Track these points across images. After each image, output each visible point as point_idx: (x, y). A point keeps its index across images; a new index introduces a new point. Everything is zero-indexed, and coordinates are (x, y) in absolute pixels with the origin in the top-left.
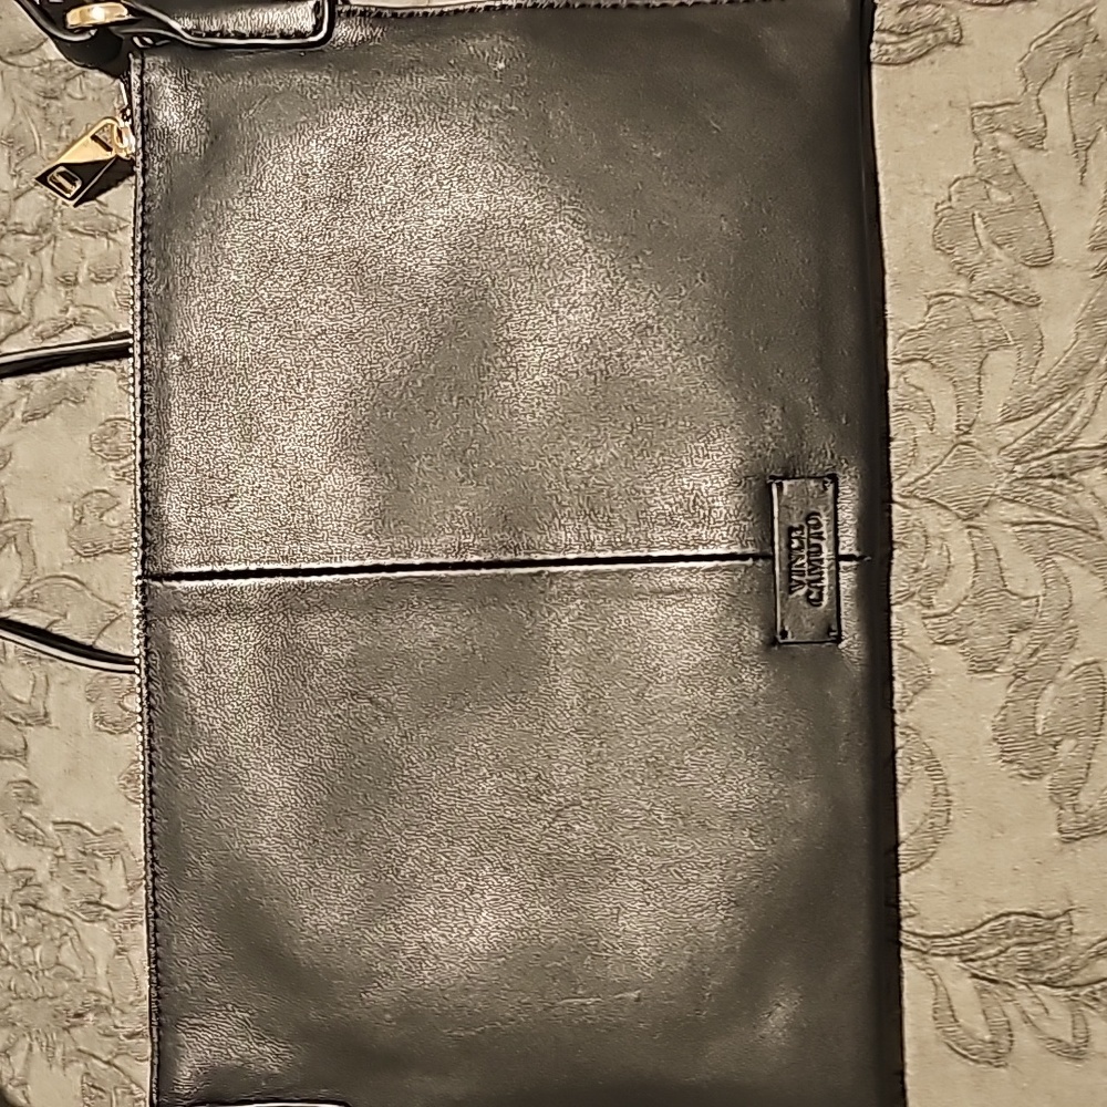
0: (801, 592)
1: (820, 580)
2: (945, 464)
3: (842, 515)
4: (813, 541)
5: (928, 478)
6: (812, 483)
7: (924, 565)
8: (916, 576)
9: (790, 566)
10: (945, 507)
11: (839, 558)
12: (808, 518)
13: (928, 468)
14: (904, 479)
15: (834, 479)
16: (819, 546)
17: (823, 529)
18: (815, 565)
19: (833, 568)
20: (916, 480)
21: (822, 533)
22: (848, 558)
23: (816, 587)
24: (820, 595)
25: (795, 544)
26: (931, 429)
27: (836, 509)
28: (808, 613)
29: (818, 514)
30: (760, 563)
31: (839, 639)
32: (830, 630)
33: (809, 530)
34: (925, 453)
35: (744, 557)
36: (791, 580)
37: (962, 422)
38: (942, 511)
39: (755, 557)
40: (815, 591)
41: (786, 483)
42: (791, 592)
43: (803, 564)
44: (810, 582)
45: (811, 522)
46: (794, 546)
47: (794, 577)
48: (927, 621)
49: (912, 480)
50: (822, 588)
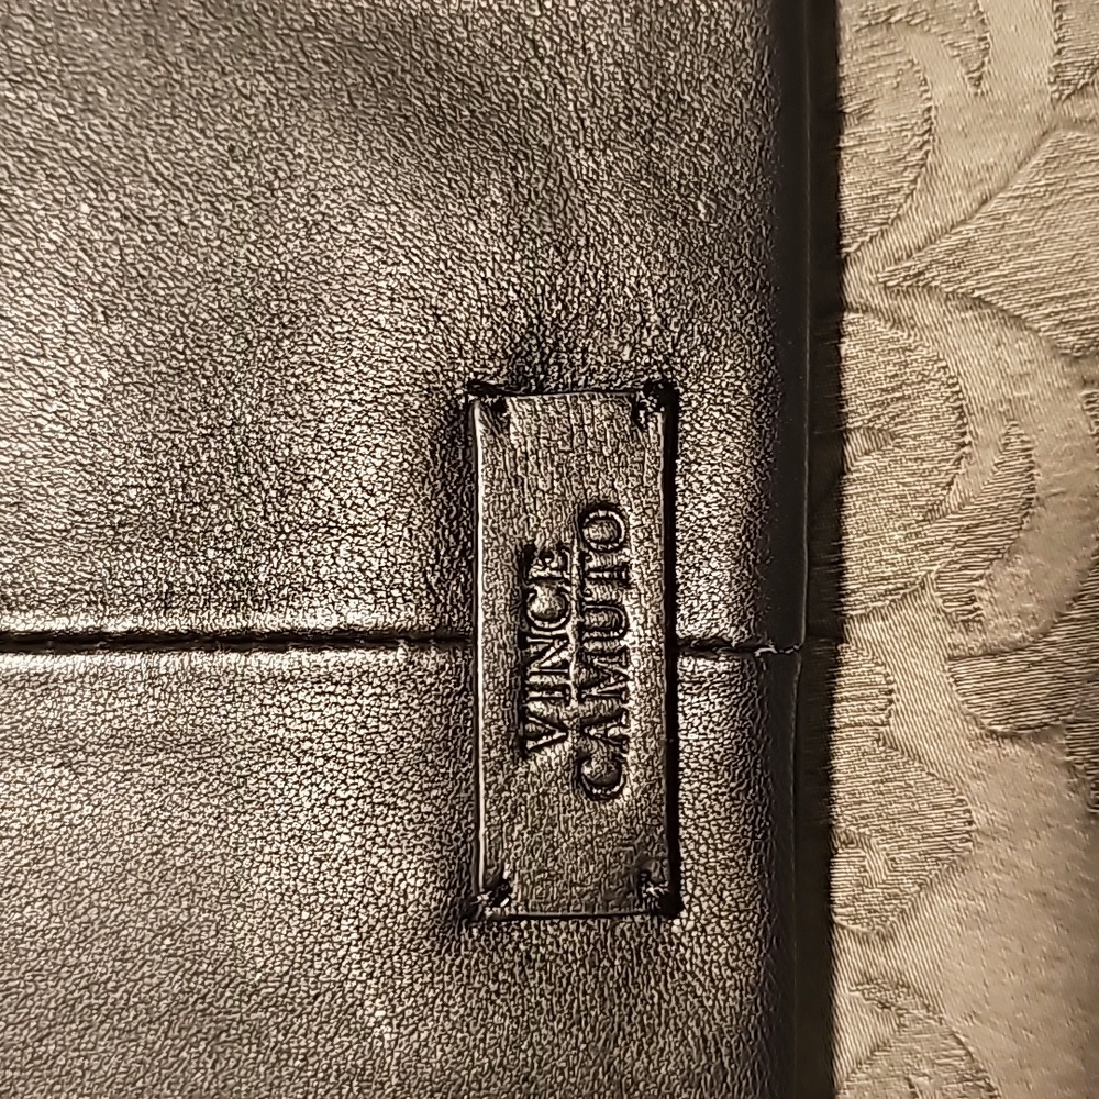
0: (554, 755)
1: (617, 716)
2: (1019, 184)
3: (691, 510)
4: (598, 593)
5: (967, 231)
6: (600, 409)
7: (953, 500)
8: (931, 532)
9: (521, 669)
10: (1018, 321)
11: (674, 647)
12: (582, 518)
13: (967, 204)
14: (893, 240)
15: (668, 398)
16: (614, 607)
17: (631, 554)
18: (601, 670)
19: (660, 681)
20: (930, 241)
21: (626, 566)
22: (706, 647)
23: (605, 739)
24: (618, 761)
25: (542, 602)
26: (978, 81)
27: (670, 491)
28: (577, 821)
29: (615, 508)
30: (431, 659)
31: (671, 906)
32: (643, 877)
33: (583, 558)
34: (956, 158)
35: (380, 639)
36: (524, 715)
37: (1069, 56)
38: (1009, 334)
39: (418, 640)
40: (599, 752)
41: (516, 408)
42: (525, 755)
43: (566, 664)
44: (584, 724)
45: (592, 532)
46: (536, 607)
47: (534, 707)
48: (961, 669)
49: (920, 237)
50: (622, 740)
